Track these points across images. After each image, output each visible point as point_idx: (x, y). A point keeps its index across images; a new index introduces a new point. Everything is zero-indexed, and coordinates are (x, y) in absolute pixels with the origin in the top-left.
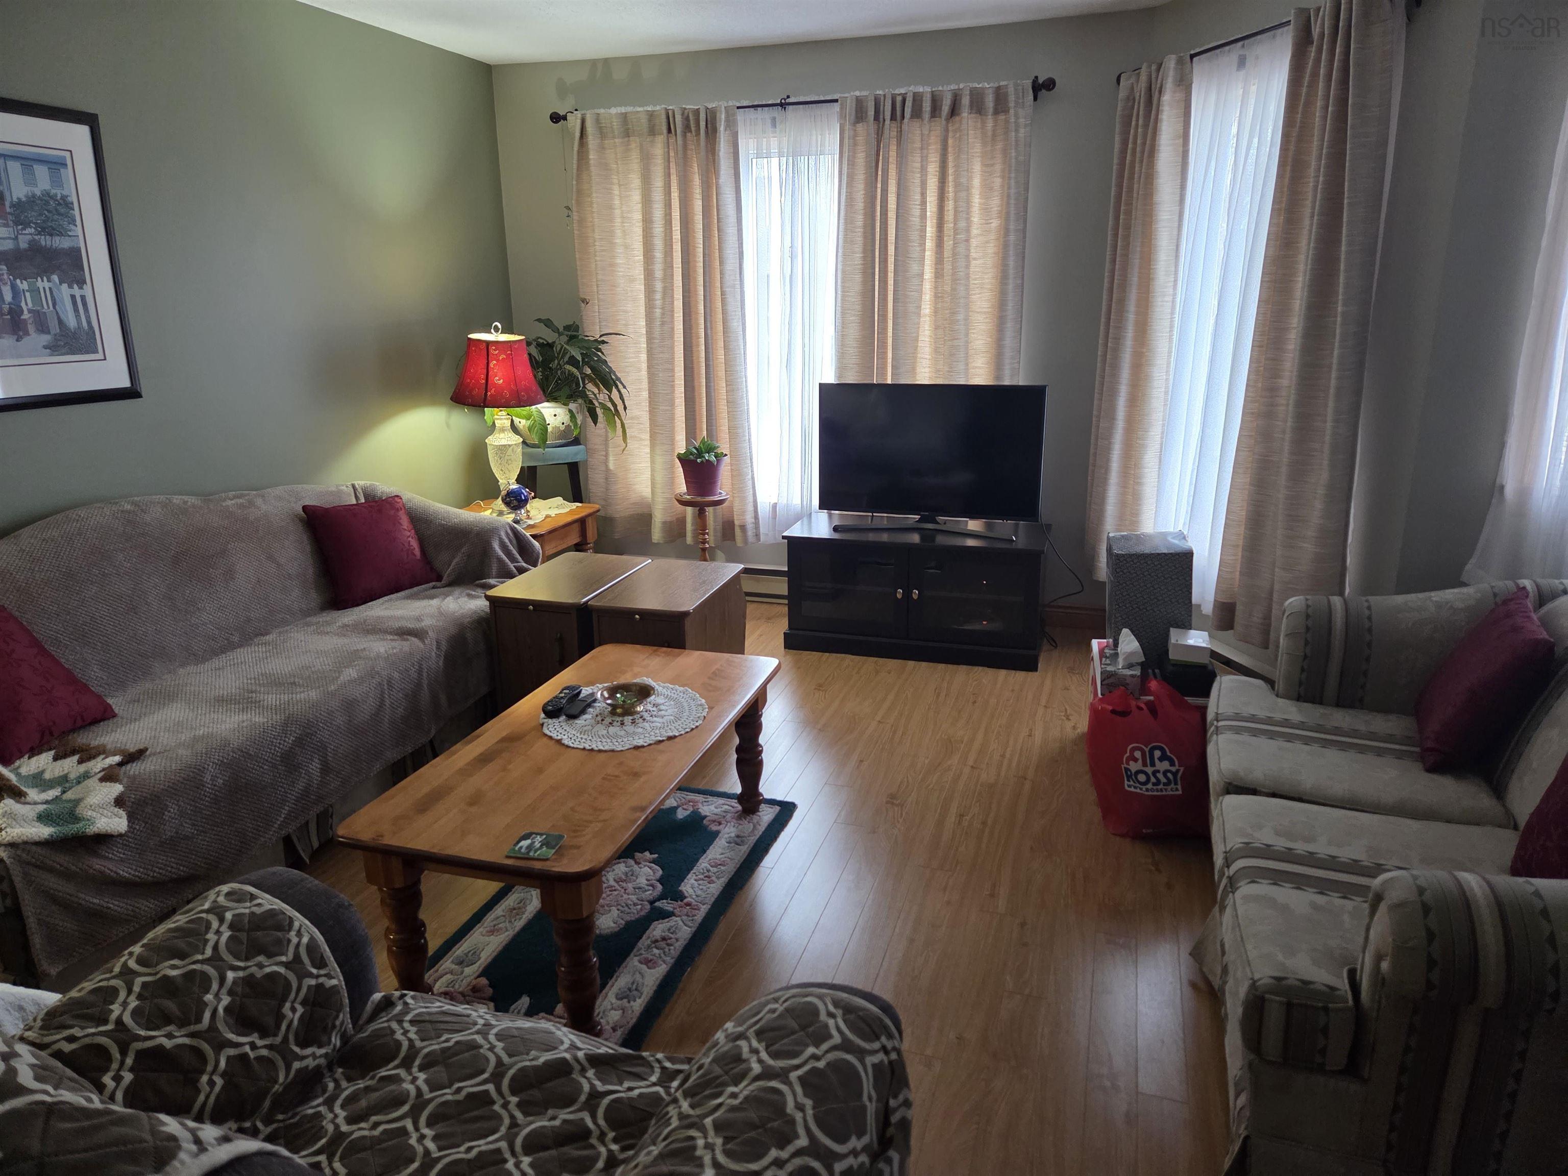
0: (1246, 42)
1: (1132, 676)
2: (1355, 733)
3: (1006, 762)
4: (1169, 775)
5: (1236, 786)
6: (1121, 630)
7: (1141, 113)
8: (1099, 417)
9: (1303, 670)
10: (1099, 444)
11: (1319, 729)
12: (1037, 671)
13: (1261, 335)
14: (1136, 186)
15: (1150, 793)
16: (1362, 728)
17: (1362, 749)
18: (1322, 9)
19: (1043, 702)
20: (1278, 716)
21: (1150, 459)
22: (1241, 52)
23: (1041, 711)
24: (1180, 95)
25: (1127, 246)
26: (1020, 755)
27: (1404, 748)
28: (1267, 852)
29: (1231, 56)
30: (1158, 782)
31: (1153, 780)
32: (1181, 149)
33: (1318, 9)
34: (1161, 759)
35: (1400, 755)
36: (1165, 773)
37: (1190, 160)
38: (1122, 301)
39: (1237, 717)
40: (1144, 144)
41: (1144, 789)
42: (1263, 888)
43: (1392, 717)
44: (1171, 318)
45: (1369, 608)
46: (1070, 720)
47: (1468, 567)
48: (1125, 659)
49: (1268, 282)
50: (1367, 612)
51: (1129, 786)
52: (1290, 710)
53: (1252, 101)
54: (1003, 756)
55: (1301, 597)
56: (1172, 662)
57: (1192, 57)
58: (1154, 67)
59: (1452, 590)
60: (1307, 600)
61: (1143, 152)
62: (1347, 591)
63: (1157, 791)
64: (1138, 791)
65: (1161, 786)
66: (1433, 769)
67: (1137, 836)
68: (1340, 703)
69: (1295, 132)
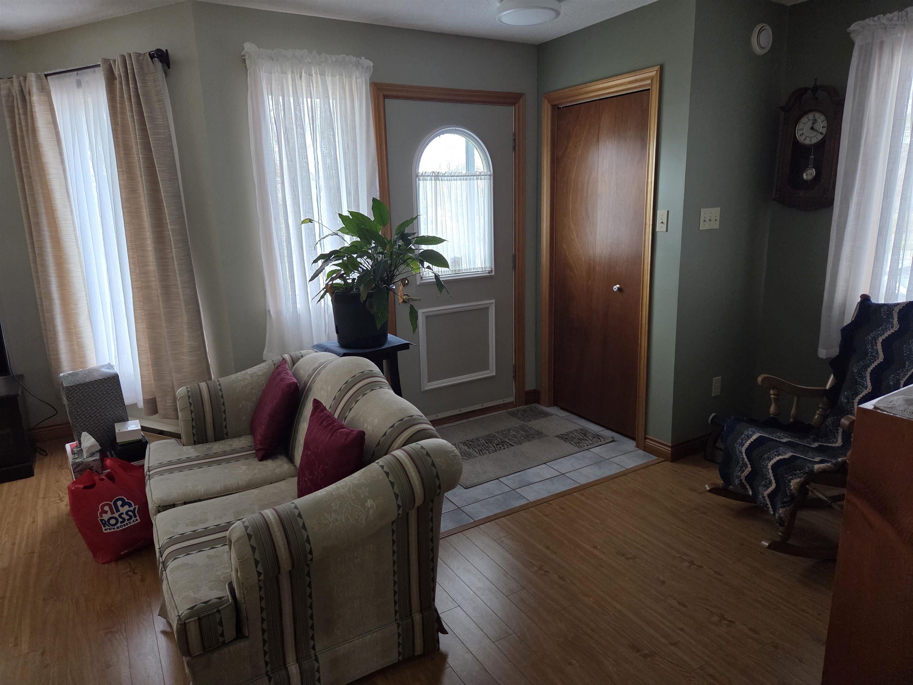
0: (79, 72)
1: (94, 461)
2: (225, 453)
3: (16, 548)
4: (130, 513)
5: (163, 506)
6: (82, 433)
7: (20, 106)
8: (41, 299)
9: (193, 427)
10: (46, 316)
11: (207, 456)
12: (33, 476)
13: (131, 243)
14: (28, 151)
15: (121, 529)
16: (228, 449)
17: (228, 461)
18: (116, 61)
19: (41, 495)
20: (184, 457)
21: (83, 321)
22: (78, 78)
23: (40, 502)
24: (44, 98)
25: (32, 189)
26: (28, 537)
27: (248, 453)
28: (183, 537)
29: (72, 78)
30: (124, 519)
31: (120, 520)
32: (54, 131)
33: (115, 61)
34: (122, 506)
35: (246, 457)
36: (127, 513)
37: (62, 138)
38: (38, 224)
39: (161, 465)
40: (27, 125)
41: (116, 528)
42: (182, 559)
43: (242, 438)
44: (75, 234)
45: (220, 385)
46: (63, 501)
47: (265, 352)
48: (87, 452)
49: (127, 212)
50: (219, 387)
51: (106, 530)
52: (191, 451)
53: (91, 107)
54: (14, 544)
55: (184, 387)
56: (119, 444)
57: (46, 76)
58: (21, 79)
59: (256, 367)
60: (187, 388)
61: (28, 130)
62: (213, 377)
63: (124, 525)
64: (112, 530)
65: (126, 522)
66: (262, 459)
67: (118, 558)
68: (217, 439)
69: (119, 129)
